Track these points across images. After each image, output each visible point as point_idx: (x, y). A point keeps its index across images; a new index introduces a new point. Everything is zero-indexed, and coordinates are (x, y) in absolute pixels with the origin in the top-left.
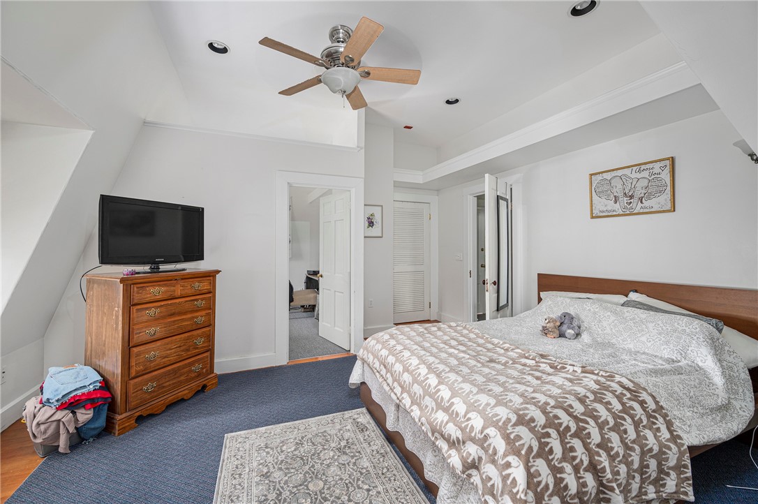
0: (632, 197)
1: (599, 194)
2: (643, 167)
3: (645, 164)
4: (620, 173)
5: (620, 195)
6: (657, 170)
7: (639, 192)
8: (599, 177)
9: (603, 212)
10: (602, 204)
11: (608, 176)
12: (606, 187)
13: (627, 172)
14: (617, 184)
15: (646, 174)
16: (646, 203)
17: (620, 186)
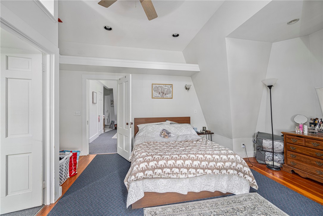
0: (163, 93)
1: (155, 91)
2: (166, 85)
3: (167, 85)
4: (161, 85)
5: (161, 92)
6: (169, 87)
7: (165, 92)
8: (155, 86)
9: (156, 97)
10: (156, 94)
11: (158, 86)
12: (157, 89)
13: (163, 86)
14: (160, 88)
15: (167, 87)
16: (167, 96)
17: (160, 89)
